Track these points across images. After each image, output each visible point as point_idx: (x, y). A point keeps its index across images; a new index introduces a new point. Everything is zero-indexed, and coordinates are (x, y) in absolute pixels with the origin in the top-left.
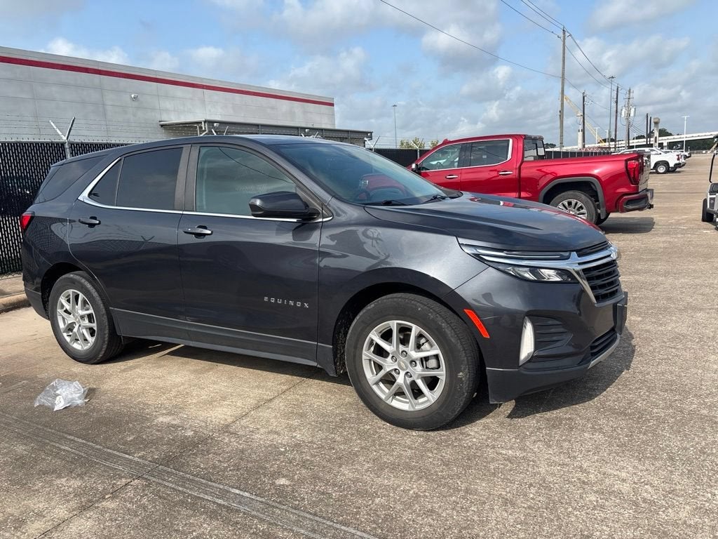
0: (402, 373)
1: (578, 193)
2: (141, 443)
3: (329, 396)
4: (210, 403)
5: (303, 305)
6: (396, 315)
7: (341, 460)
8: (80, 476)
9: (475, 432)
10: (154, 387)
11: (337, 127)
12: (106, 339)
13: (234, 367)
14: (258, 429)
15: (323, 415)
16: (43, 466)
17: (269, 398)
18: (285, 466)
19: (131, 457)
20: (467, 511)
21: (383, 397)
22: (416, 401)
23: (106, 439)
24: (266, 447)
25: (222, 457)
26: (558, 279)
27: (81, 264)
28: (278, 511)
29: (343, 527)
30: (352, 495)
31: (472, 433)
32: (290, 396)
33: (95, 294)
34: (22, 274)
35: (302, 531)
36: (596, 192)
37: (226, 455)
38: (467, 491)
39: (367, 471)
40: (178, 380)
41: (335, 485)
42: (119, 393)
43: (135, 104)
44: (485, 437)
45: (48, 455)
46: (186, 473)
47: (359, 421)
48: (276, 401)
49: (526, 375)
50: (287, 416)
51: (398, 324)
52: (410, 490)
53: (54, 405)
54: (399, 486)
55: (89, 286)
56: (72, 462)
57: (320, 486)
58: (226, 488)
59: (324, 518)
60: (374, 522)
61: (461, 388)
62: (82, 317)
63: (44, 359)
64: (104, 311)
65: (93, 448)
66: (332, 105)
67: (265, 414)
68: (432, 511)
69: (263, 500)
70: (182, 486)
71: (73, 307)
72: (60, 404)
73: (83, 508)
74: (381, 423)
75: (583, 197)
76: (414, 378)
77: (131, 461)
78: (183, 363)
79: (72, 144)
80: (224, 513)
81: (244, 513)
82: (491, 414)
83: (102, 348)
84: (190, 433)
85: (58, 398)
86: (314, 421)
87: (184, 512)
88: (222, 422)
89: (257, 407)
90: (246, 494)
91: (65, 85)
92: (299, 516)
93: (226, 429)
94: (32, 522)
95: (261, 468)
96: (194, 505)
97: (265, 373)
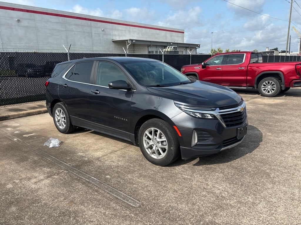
0: (155, 146)
1: (272, 78)
2: (71, 160)
3: (136, 152)
4: (97, 150)
5: (126, 120)
6: (153, 126)
7: (129, 172)
8: (50, 168)
9: (178, 169)
10: (81, 143)
11: (185, 42)
12: (69, 126)
13: (110, 139)
14: (108, 160)
15: (131, 158)
16: (41, 164)
17: (116, 150)
18: (111, 172)
19: (66, 164)
20: (161, 192)
21: (149, 153)
22: (159, 156)
23: (61, 158)
24: (108, 166)
25: (93, 167)
26: (211, 118)
27: (61, 100)
28: (103, 185)
29: (120, 192)
30: (127, 183)
31: (177, 169)
32: (123, 150)
33: (66, 110)
34: (46, 101)
35: (107, 191)
36: (281, 78)
37: (95, 167)
38: (164, 187)
39: (136, 176)
40: (90, 141)
41: (123, 180)
42: (70, 144)
43: (103, 33)
44: (181, 171)
45: (43, 161)
46: (81, 171)
47: (142, 161)
48: (118, 152)
49: (194, 150)
50: (119, 157)
51: (154, 129)
52: (146, 184)
53: (49, 146)
54: (143, 182)
55: (64, 107)
56: (49, 164)
57: (119, 179)
58: (90, 176)
59: (115, 188)
60: (130, 192)
61: (172, 152)
62: (62, 118)
63: (51, 131)
64: (68, 116)
65: (57, 160)
66: (183, 33)
67: (112, 155)
68: (149, 191)
69: (100, 181)
70: (78, 174)
71: (60, 114)
72: (51, 146)
73: (48, 177)
74: (148, 162)
75: (275, 80)
76: (158, 148)
77: (66, 165)
78: (93, 136)
79: (70, 54)
80: (87, 183)
81: (93, 184)
82: (188, 163)
83: (67, 129)
84: (86, 159)
85: (51, 144)
86: (127, 159)
87: (76, 181)
88: (98, 157)
89: (111, 153)
90: (96, 179)
91: (78, 25)
92: (108, 187)
93: (98, 159)
94: (33, 179)
95: (104, 172)
96: (79, 180)
97: (119, 142)
